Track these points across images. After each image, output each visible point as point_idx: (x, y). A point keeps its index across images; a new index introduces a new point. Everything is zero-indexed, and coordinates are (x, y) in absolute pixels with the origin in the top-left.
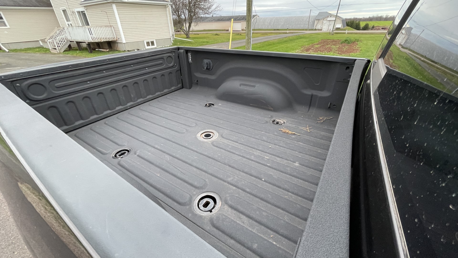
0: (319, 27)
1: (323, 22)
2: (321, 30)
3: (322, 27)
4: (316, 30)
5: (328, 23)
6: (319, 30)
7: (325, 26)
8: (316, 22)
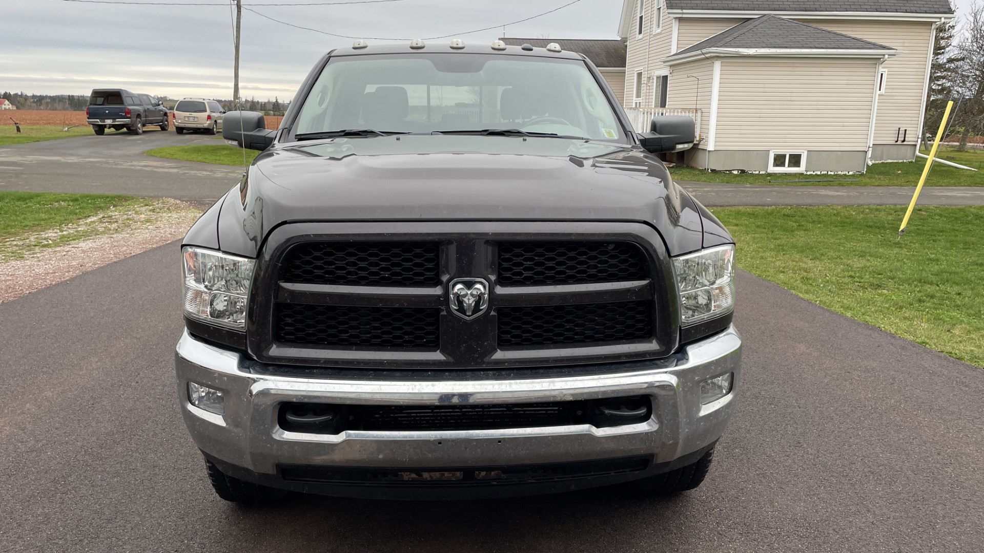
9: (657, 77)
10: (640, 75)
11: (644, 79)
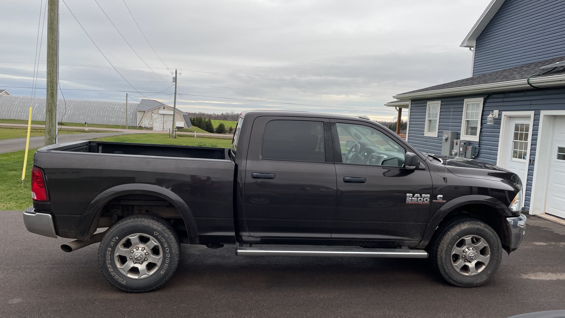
0: (146, 123)
1: (152, 116)
2: (151, 129)
3: (151, 123)
4: (141, 128)
5: (161, 118)
6: (146, 128)
7: (156, 122)
8: (139, 115)
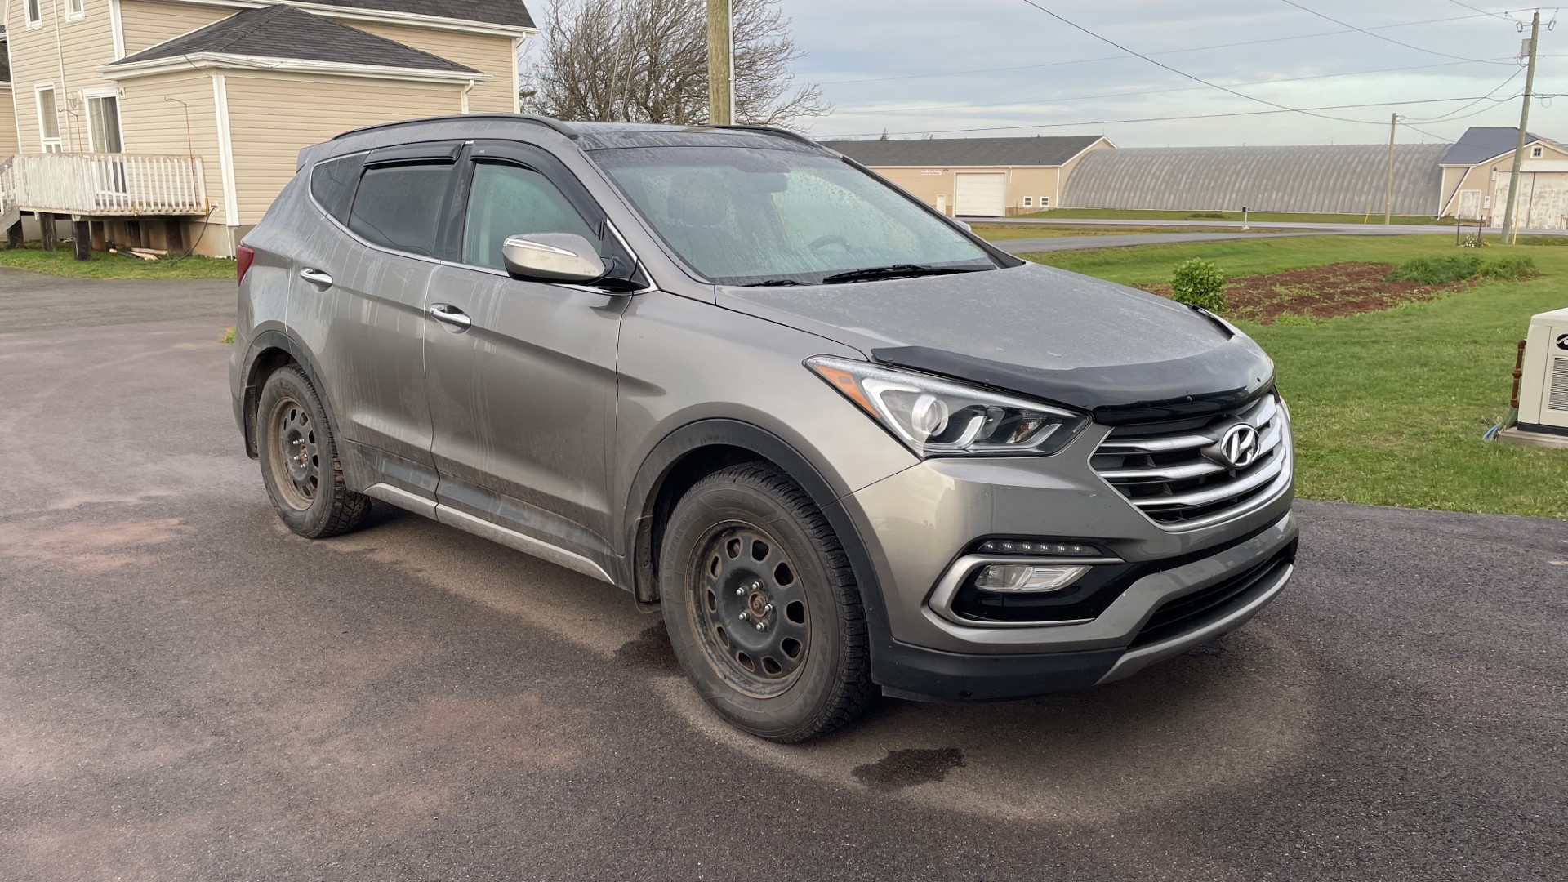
0: (1467, 205)
1: (1490, 182)
2: (1486, 222)
3: (1487, 205)
6: (1468, 221)
9: (90, 100)
10: (47, 95)
11: (60, 102)
